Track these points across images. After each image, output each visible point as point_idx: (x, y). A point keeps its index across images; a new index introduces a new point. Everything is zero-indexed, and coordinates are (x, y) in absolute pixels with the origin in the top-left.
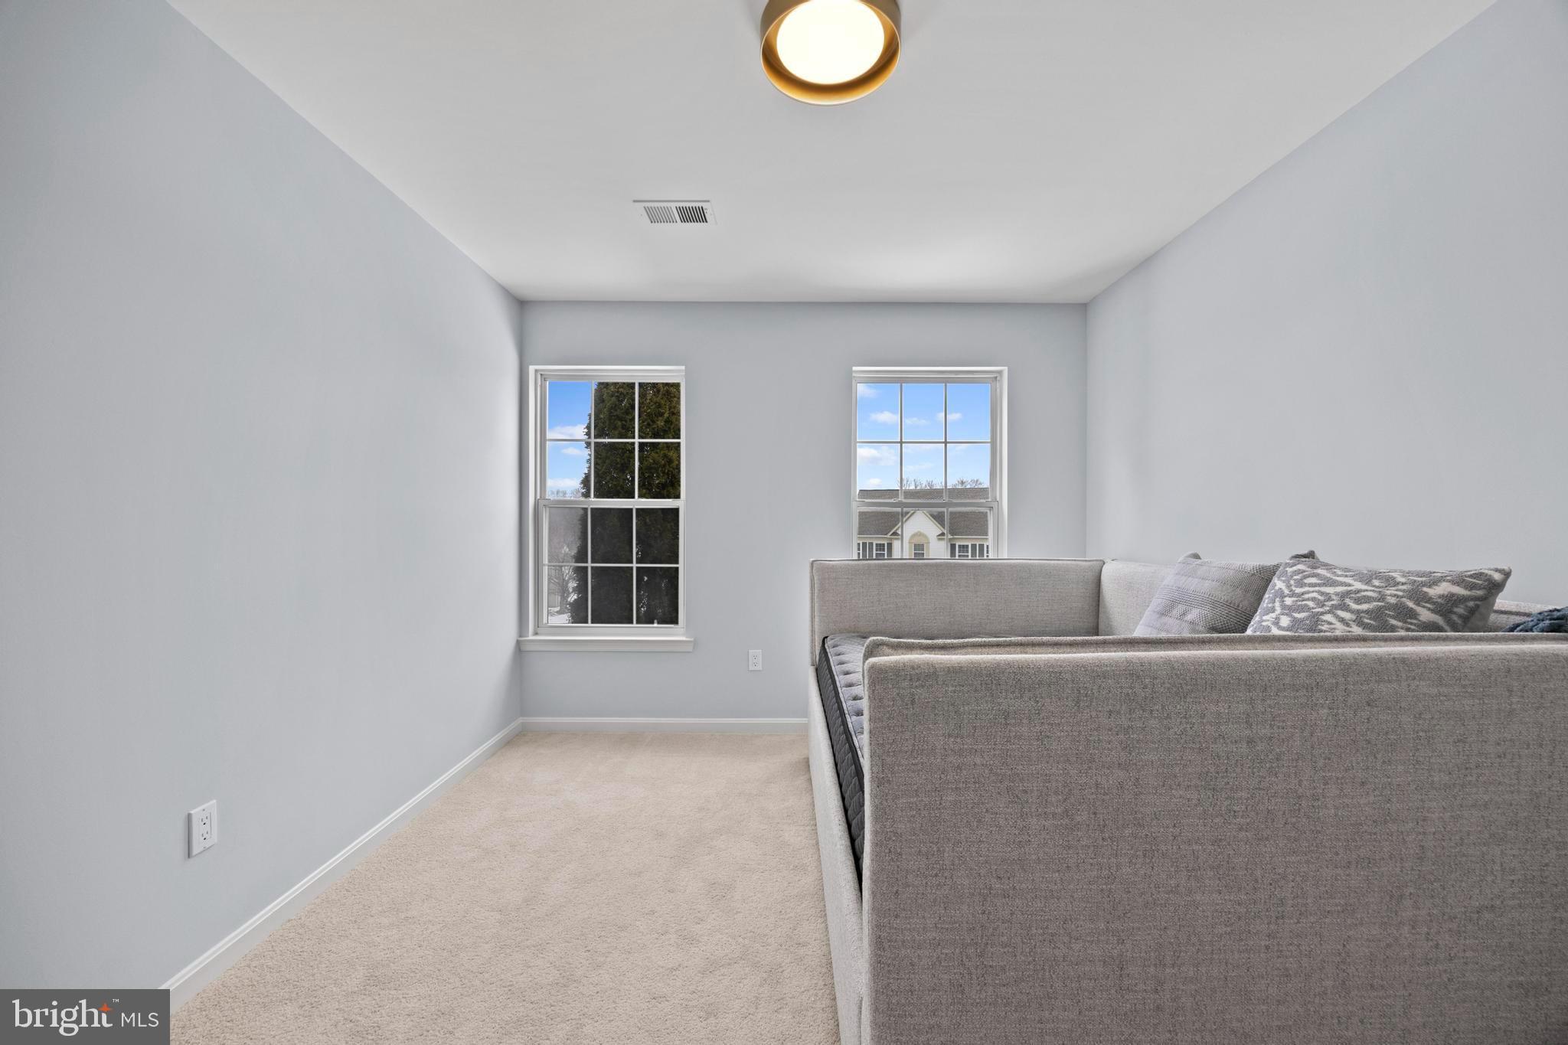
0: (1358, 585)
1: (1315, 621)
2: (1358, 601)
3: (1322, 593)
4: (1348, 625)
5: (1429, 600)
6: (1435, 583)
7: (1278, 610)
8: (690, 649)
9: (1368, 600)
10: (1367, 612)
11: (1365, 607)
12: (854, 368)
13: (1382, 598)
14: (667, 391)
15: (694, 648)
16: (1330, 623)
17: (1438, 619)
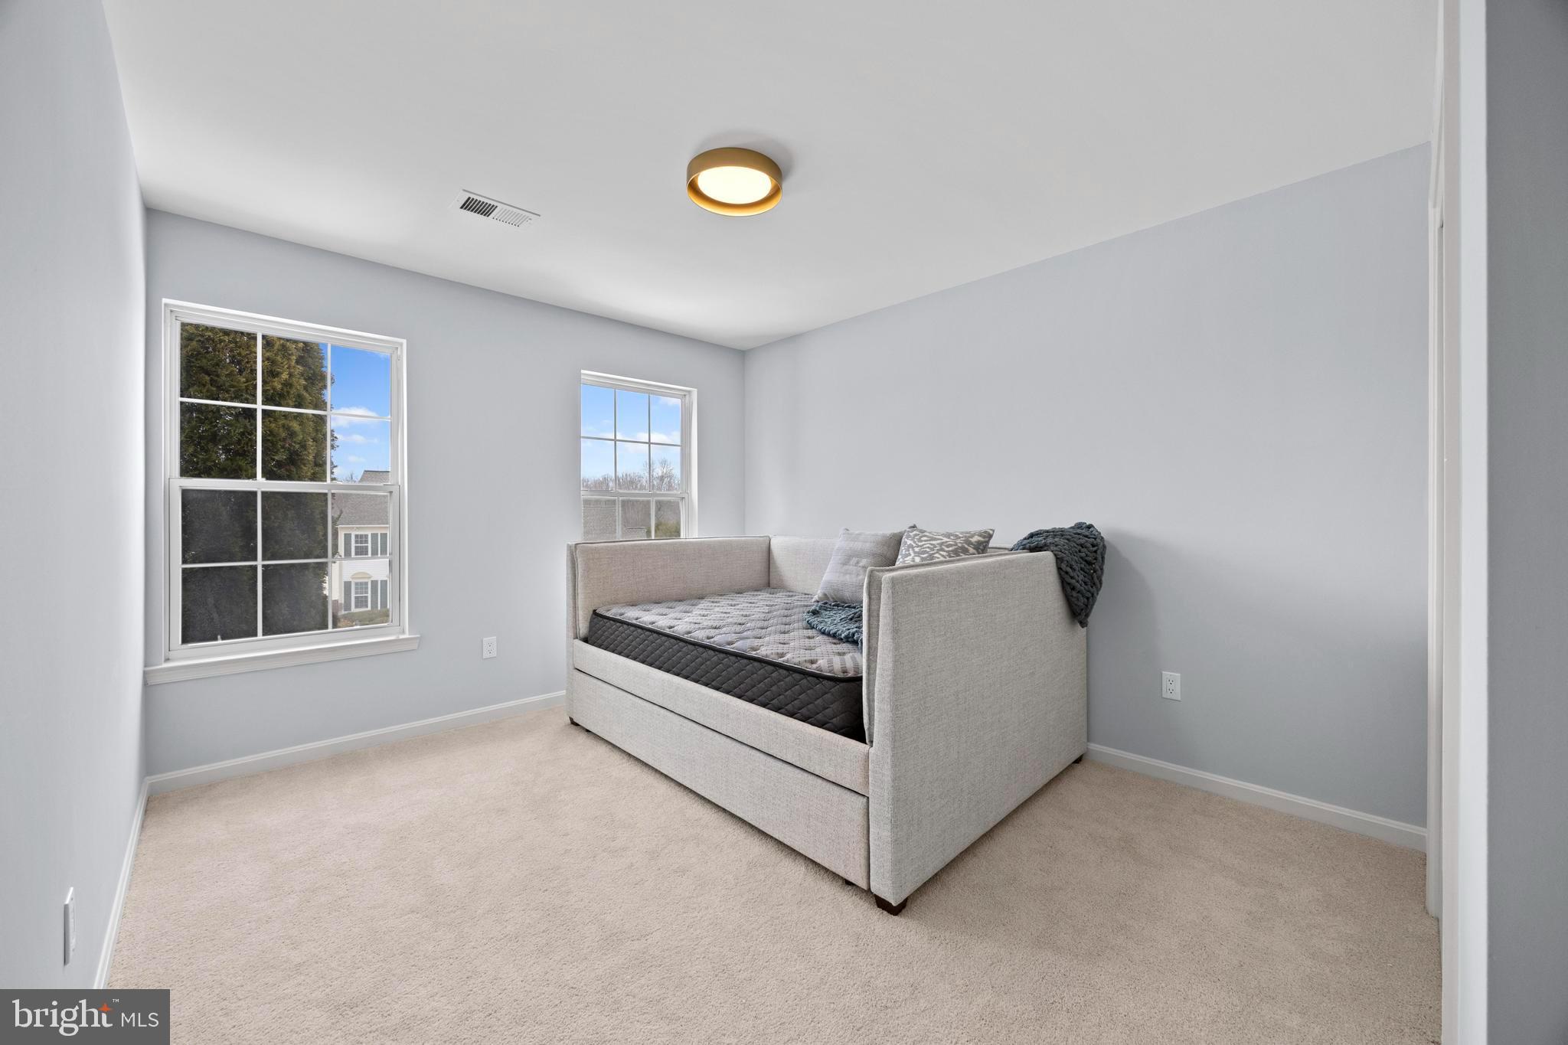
0: (945, 539)
1: (931, 557)
2: (948, 546)
3: (932, 544)
4: (945, 558)
5: (972, 544)
6: (972, 536)
7: (913, 555)
8: (415, 646)
9: (951, 545)
10: (952, 551)
11: (951, 549)
12: (583, 371)
13: (956, 545)
14: (283, 346)
15: (419, 646)
16: (938, 558)
17: (975, 551)
